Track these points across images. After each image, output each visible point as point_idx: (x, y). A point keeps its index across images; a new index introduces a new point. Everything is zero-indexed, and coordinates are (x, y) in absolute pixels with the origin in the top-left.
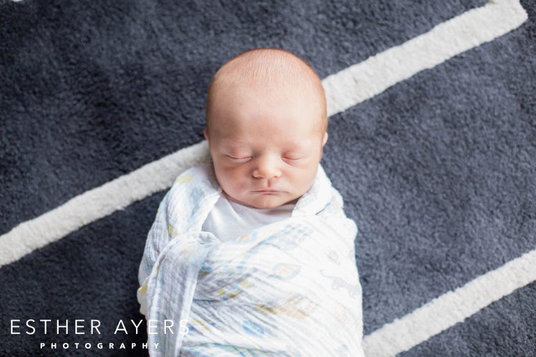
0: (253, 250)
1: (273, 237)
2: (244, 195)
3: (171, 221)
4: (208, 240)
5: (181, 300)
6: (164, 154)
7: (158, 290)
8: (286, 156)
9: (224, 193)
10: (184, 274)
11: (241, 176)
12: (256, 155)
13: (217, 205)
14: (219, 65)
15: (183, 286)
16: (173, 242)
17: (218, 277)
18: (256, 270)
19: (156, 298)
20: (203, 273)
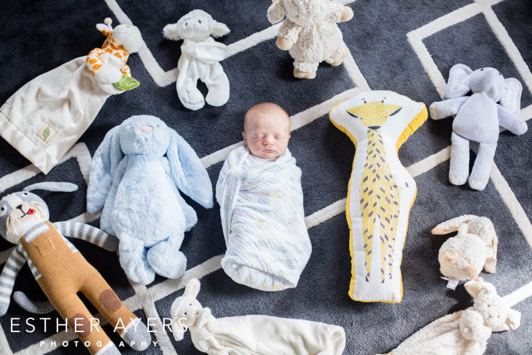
0: (262, 172)
1: (269, 168)
2: (260, 152)
3: (230, 163)
4: (245, 168)
5: (235, 190)
6: (224, 147)
7: (226, 187)
8: (276, 137)
9: (250, 153)
10: (236, 180)
11: (259, 144)
12: (265, 136)
13: (247, 157)
14: (246, 112)
15: (236, 184)
16: (232, 169)
17: (249, 181)
18: (263, 179)
19: (225, 190)
20: (244, 179)
